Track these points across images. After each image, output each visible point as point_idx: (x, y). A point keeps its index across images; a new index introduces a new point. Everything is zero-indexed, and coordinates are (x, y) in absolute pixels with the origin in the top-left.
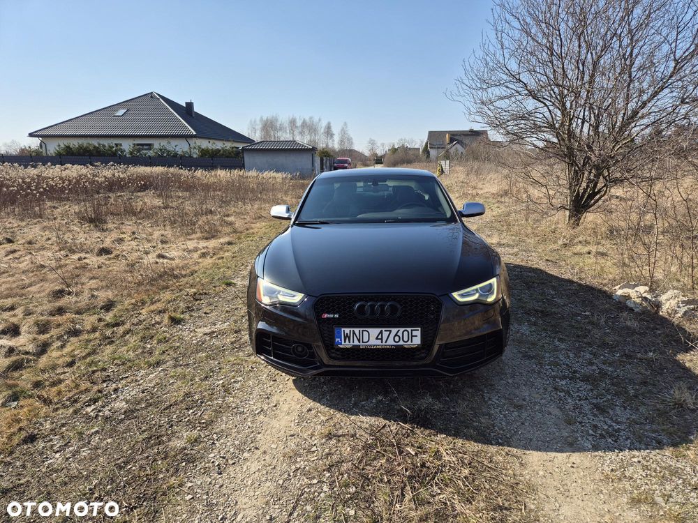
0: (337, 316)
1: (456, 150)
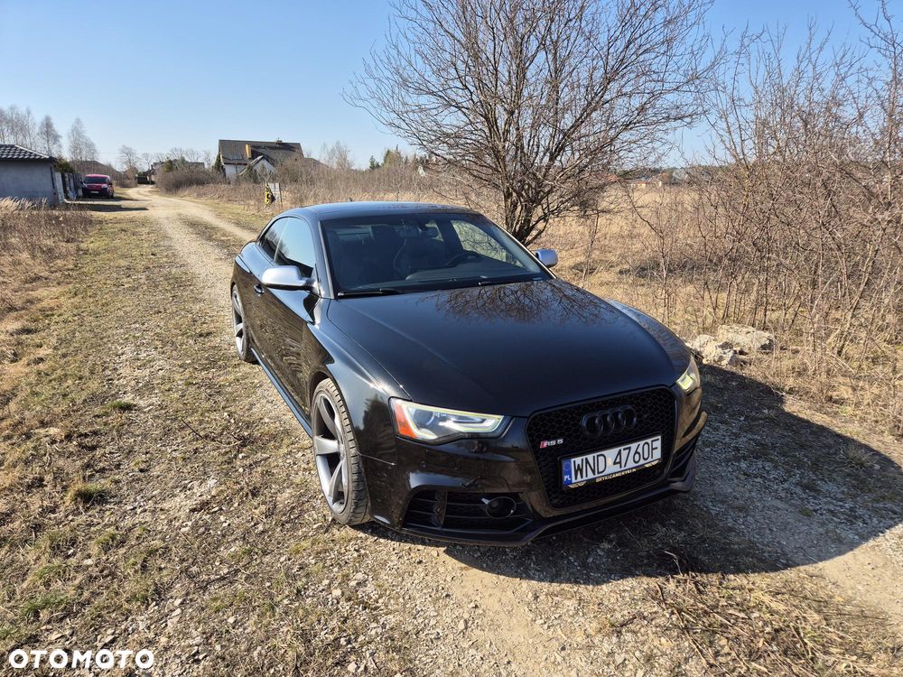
0: (560, 441)
1: (263, 167)
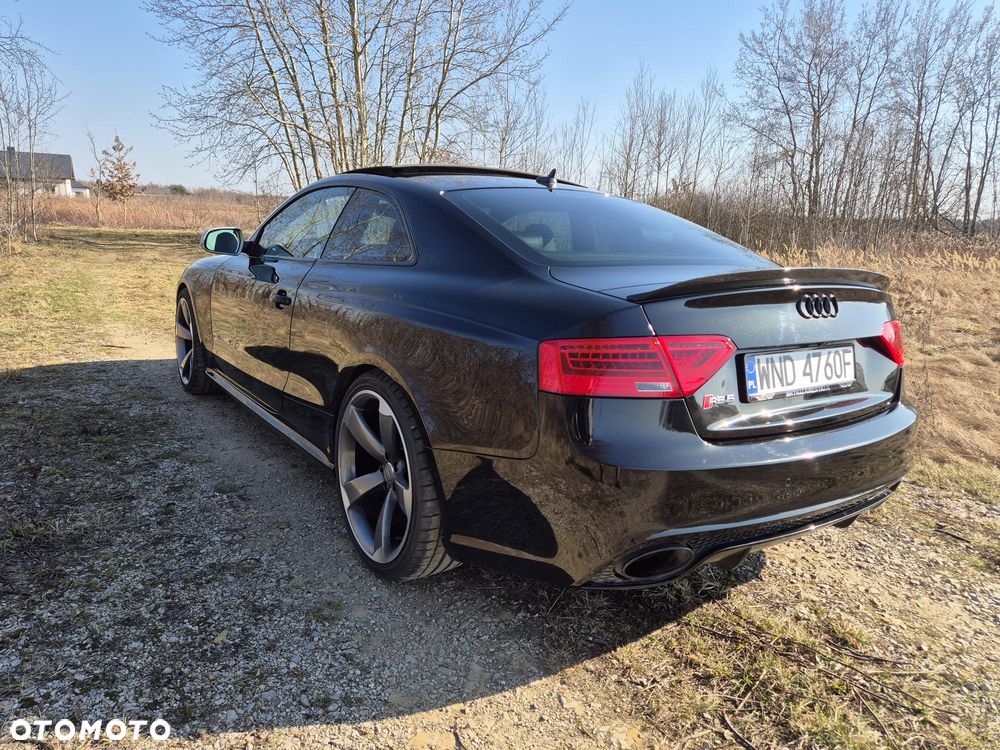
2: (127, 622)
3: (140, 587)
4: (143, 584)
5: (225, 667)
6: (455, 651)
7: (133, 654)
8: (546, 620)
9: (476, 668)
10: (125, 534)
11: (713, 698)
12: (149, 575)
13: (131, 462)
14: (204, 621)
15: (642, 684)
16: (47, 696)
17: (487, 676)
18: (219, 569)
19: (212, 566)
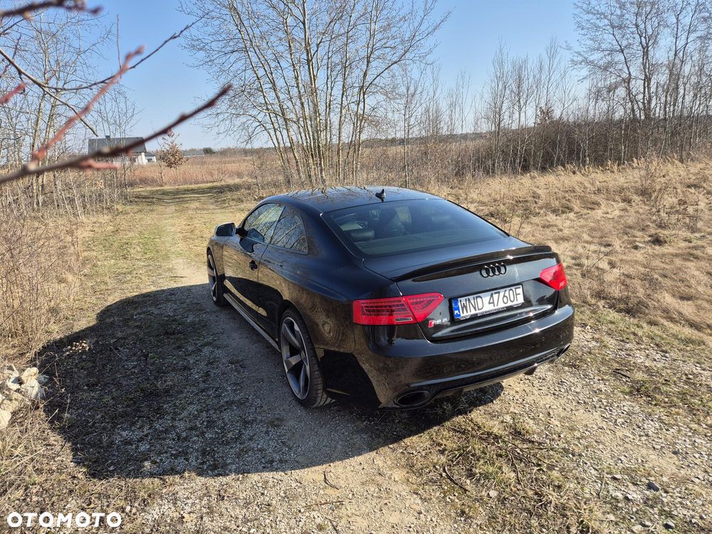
2: (191, 429)
3: (196, 413)
4: (197, 411)
5: (232, 448)
6: (331, 440)
7: (194, 442)
8: (376, 425)
9: (340, 447)
10: (188, 387)
11: (443, 459)
12: (199, 407)
13: (189, 349)
14: (223, 428)
15: (413, 454)
16: (161, 460)
17: (343, 450)
18: (230, 403)
19: (227, 402)
